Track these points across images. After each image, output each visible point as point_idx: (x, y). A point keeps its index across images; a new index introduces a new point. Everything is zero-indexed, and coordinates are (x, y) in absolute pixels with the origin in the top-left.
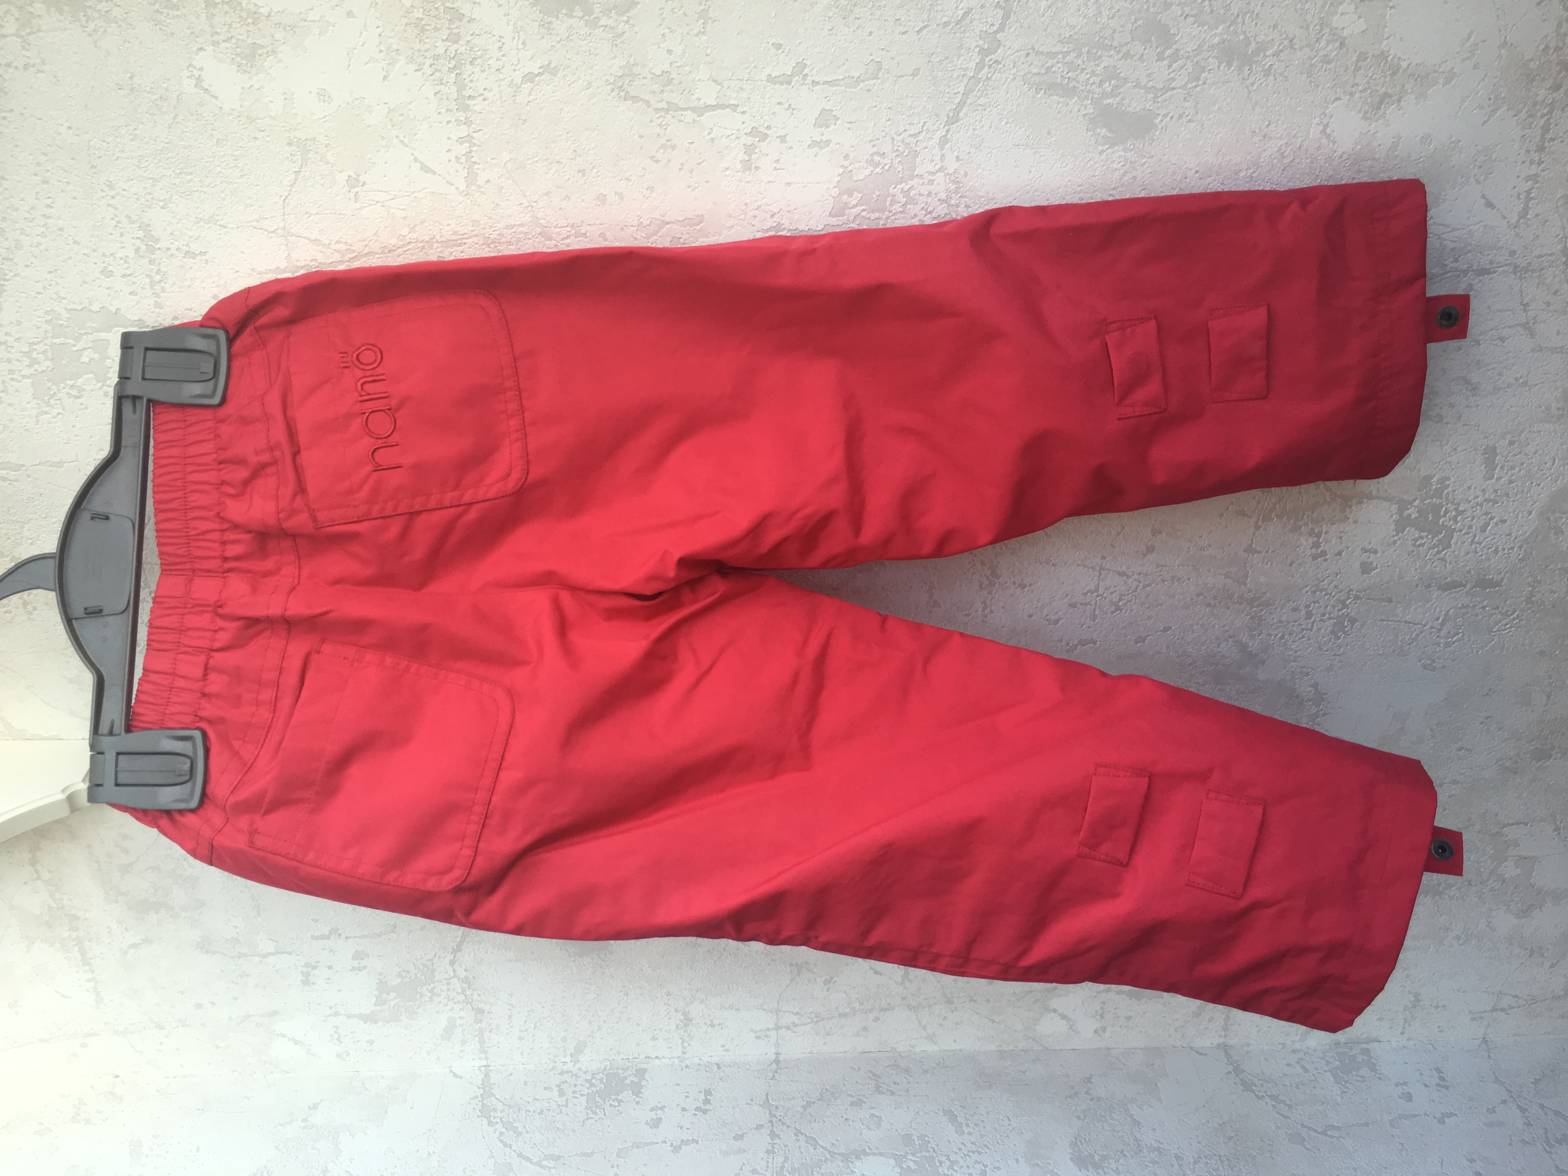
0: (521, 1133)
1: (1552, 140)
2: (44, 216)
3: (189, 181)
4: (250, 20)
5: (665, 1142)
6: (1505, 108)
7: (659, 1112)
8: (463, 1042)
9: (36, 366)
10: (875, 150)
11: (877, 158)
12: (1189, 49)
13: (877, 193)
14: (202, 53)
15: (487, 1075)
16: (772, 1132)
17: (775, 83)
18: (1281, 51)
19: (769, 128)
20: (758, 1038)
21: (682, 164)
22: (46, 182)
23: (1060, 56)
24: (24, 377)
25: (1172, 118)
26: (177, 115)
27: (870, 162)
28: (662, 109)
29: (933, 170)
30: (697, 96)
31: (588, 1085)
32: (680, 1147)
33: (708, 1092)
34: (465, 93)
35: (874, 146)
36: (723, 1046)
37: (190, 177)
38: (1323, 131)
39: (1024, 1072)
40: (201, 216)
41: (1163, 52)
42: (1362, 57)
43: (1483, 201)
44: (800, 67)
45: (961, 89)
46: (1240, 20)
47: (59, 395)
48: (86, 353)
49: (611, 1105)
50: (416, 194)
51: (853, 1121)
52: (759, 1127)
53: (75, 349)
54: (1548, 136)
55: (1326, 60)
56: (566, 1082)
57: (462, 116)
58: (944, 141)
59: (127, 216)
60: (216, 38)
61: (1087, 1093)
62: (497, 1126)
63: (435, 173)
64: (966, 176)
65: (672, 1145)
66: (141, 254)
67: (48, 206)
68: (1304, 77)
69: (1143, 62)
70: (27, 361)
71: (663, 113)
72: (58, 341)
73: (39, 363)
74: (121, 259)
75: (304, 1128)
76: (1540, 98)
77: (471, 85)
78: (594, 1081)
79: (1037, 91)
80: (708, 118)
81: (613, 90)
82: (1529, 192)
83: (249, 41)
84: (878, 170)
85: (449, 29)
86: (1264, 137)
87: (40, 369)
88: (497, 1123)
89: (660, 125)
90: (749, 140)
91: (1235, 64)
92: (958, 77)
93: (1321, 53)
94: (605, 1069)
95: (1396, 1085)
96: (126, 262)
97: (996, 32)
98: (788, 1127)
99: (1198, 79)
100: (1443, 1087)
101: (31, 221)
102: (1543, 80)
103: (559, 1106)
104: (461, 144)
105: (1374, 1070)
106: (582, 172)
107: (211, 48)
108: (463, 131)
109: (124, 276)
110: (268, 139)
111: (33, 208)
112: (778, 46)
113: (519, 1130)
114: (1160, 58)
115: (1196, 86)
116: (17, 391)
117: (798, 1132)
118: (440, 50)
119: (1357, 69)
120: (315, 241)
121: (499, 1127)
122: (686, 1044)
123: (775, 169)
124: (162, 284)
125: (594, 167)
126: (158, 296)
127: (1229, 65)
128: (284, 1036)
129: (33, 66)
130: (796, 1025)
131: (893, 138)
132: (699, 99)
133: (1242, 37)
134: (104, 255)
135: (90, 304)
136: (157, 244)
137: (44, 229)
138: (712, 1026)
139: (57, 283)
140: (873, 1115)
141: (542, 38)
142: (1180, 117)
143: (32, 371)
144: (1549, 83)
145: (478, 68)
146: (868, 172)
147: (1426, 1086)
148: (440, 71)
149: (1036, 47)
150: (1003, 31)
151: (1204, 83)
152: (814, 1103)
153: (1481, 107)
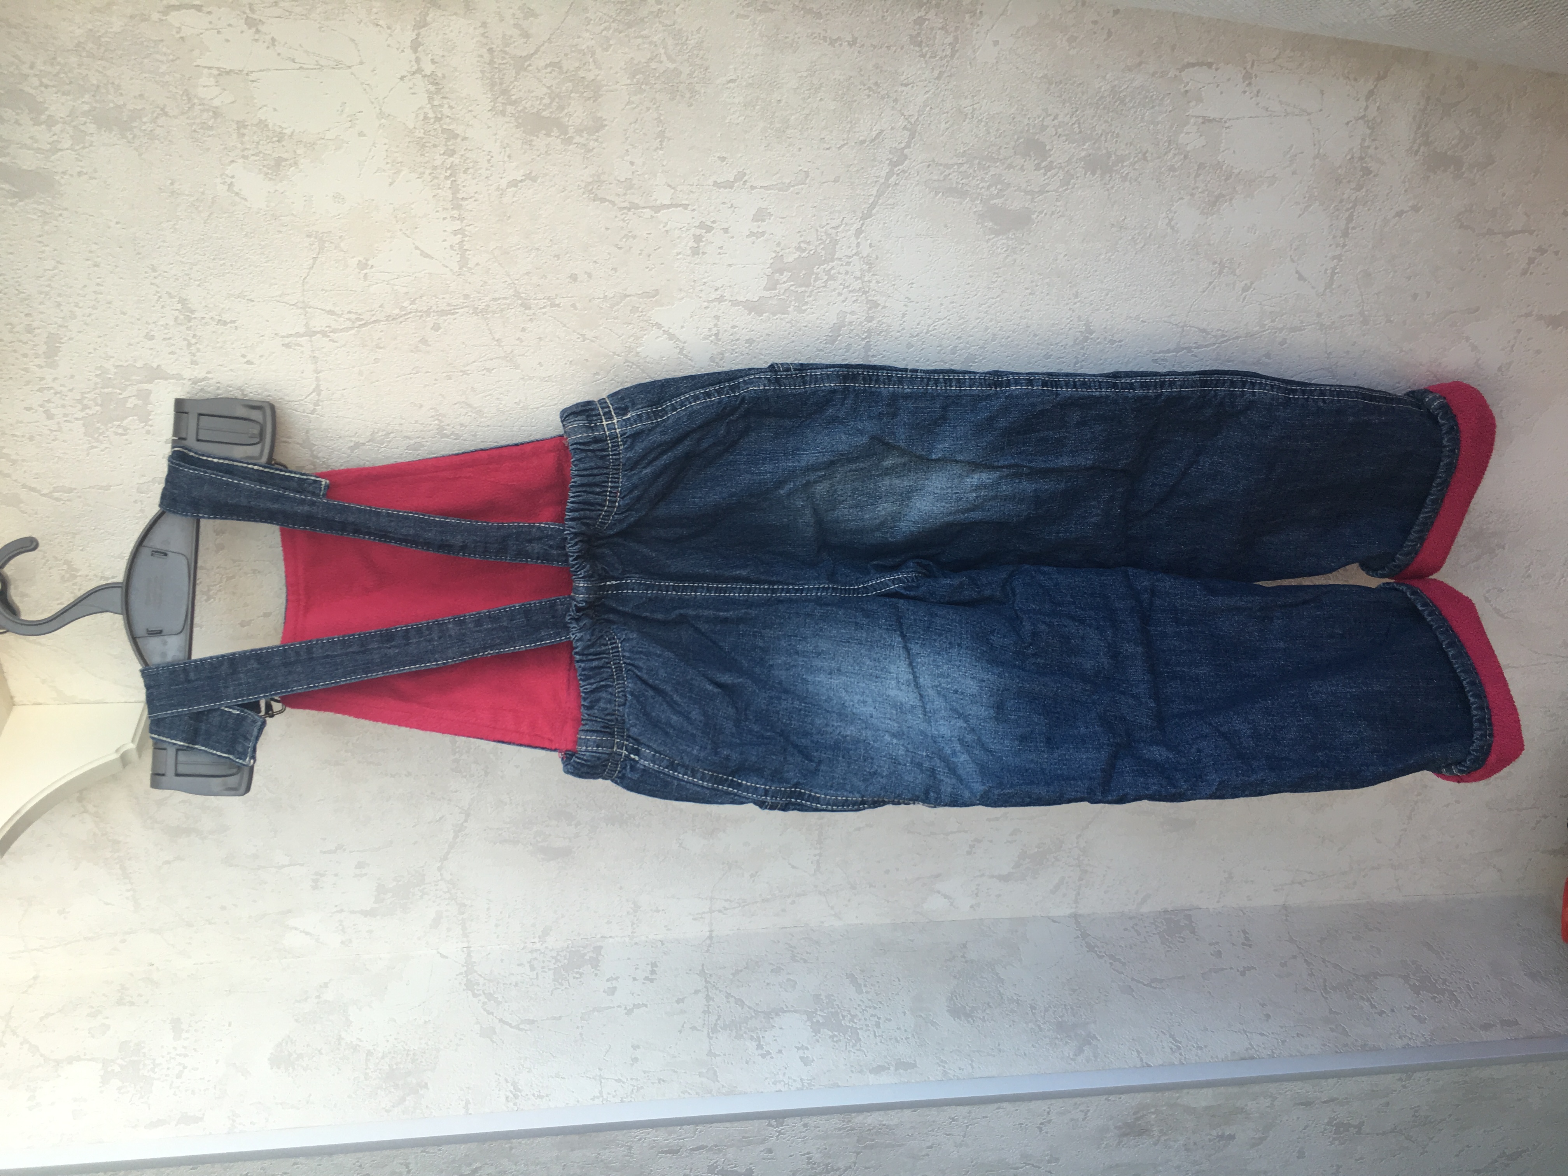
0: (501, 1002)
1: (1353, 228)
2: (95, 292)
3: (221, 265)
4: (275, 139)
5: (619, 1006)
6: (1317, 204)
7: (614, 982)
8: (449, 930)
9: (87, 411)
10: (802, 239)
11: (803, 245)
12: (1060, 161)
13: (804, 272)
14: (234, 164)
15: (469, 955)
16: (707, 995)
17: (719, 188)
18: (1136, 162)
19: (714, 222)
20: (695, 919)
21: (642, 250)
22: (96, 265)
23: (956, 167)
24: (77, 419)
25: (1046, 214)
26: (211, 213)
27: (799, 249)
28: (624, 208)
29: (850, 255)
30: (654, 197)
31: (554, 961)
32: (631, 1011)
33: (654, 965)
34: (460, 196)
35: (801, 236)
36: (665, 926)
37: (222, 262)
38: (1168, 224)
39: (912, 941)
40: (231, 292)
41: (1039, 164)
42: (1201, 166)
43: (1297, 276)
44: (741, 176)
45: (874, 193)
46: (1103, 138)
47: (107, 433)
48: (130, 400)
49: (574, 978)
50: (417, 275)
51: (774, 985)
52: (697, 992)
53: (121, 396)
54: (1351, 225)
55: (1172, 169)
56: (535, 959)
57: (456, 213)
58: (859, 232)
59: (167, 293)
60: (246, 153)
61: (963, 957)
62: (480, 998)
63: (432, 258)
64: (877, 258)
65: (626, 1008)
66: (179, 322)
67: (98, 284)
68: (1155, 181)
69: (1023, 171)
70: (80, 407)
71: (625, 211)
72: (106, 390)
73: (90, 408)
74: (162, 326)
75: (318, 1003)
76: (1346, 196)
77: (464, 189)
78: (559, 957)
79: (937, 194)
80: (663, 215)
81: (584, 193)
82: (1334, 268)
83: (275, 155)
84: (804, 254)
85: (446, 145)
86: (1121, 228)
87: (91, 413)
88: (480, 995)
89: (623, 220)
90: (698, 232)
91: (1099, 172)
92: (871, 183)
93: (1169, 164)
94: (568, 947)
95: (1210, 944)
96: (166, 328)
97: (905, 148)
98: (720, 991)
99: (1068, 183)
100: (1246, 945)
101: (84, 296)
102: (1349, 182)
103: (531, 979)
104: (455, 235)
105: (1193, 932)
106: (557, 256)
107: (241, 160)
108: (457, 225)
109: (164, 339)
110: (291, 232)
111: (85, 286)
112: (723, 159)
113: (500, 999)
114: (1038, 167)
115: (1067, 190)
116: (71, 430)
117: (728, 996)
118: (438, 163)
119: (1197, 175)
120: (331, 313)
121: (483, 998)
122: (635, 926)
123: (719, 254)
124: (198, 346)
125: (567, 253)
126: (194, 355)
127: (1093, 173)
128: (296, 929)
129: (86, 174)
130: (726, 909)
131: (817, 230)
132: (656, 200)
133: (1104, 151)
134: (147, 323)
135: (135, 361)
136: (193, 314)
137: (94, 303)
138: (658, 911)
139: (106, 346)
140: (788, 980)
141: (525, 153)
142: (1053, 213)
143: (83, 414)
144: (1353, 185)
145: (470, 176)
146: (796, 255)
147: (1233, 944)
148: (437, 178)
149: (936, 160)
150: (909, 147)
151: (1073, 187)
152: (741, 971)
153: (1297, 203)
